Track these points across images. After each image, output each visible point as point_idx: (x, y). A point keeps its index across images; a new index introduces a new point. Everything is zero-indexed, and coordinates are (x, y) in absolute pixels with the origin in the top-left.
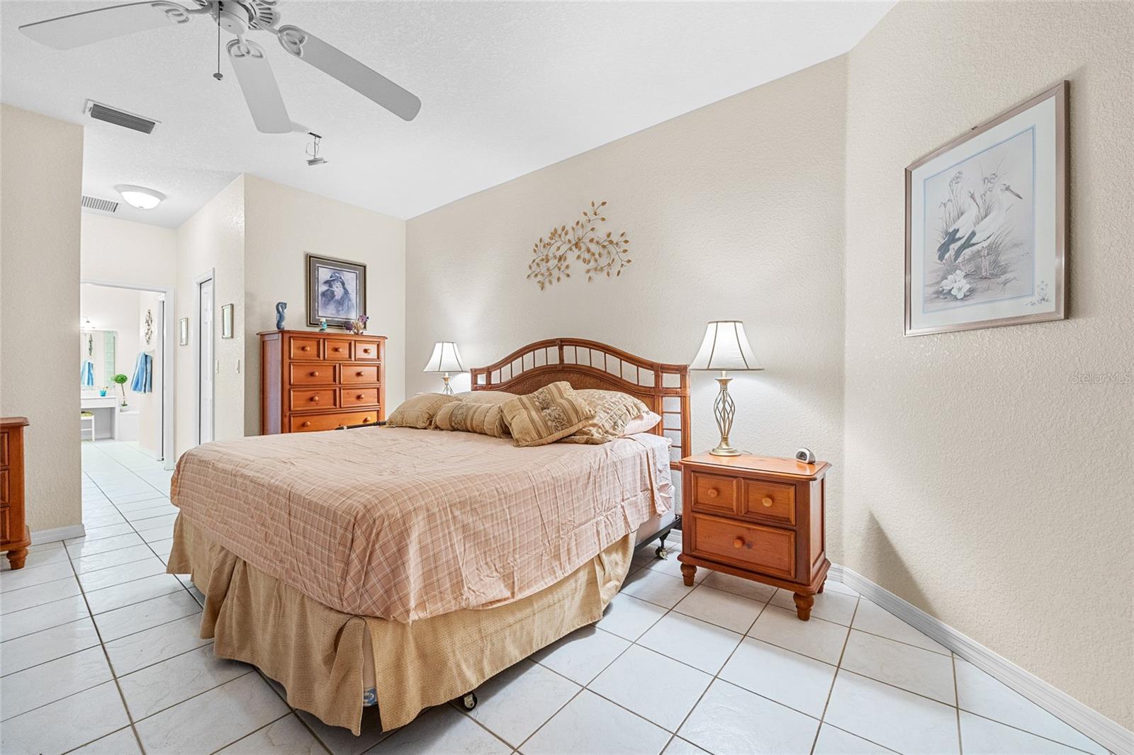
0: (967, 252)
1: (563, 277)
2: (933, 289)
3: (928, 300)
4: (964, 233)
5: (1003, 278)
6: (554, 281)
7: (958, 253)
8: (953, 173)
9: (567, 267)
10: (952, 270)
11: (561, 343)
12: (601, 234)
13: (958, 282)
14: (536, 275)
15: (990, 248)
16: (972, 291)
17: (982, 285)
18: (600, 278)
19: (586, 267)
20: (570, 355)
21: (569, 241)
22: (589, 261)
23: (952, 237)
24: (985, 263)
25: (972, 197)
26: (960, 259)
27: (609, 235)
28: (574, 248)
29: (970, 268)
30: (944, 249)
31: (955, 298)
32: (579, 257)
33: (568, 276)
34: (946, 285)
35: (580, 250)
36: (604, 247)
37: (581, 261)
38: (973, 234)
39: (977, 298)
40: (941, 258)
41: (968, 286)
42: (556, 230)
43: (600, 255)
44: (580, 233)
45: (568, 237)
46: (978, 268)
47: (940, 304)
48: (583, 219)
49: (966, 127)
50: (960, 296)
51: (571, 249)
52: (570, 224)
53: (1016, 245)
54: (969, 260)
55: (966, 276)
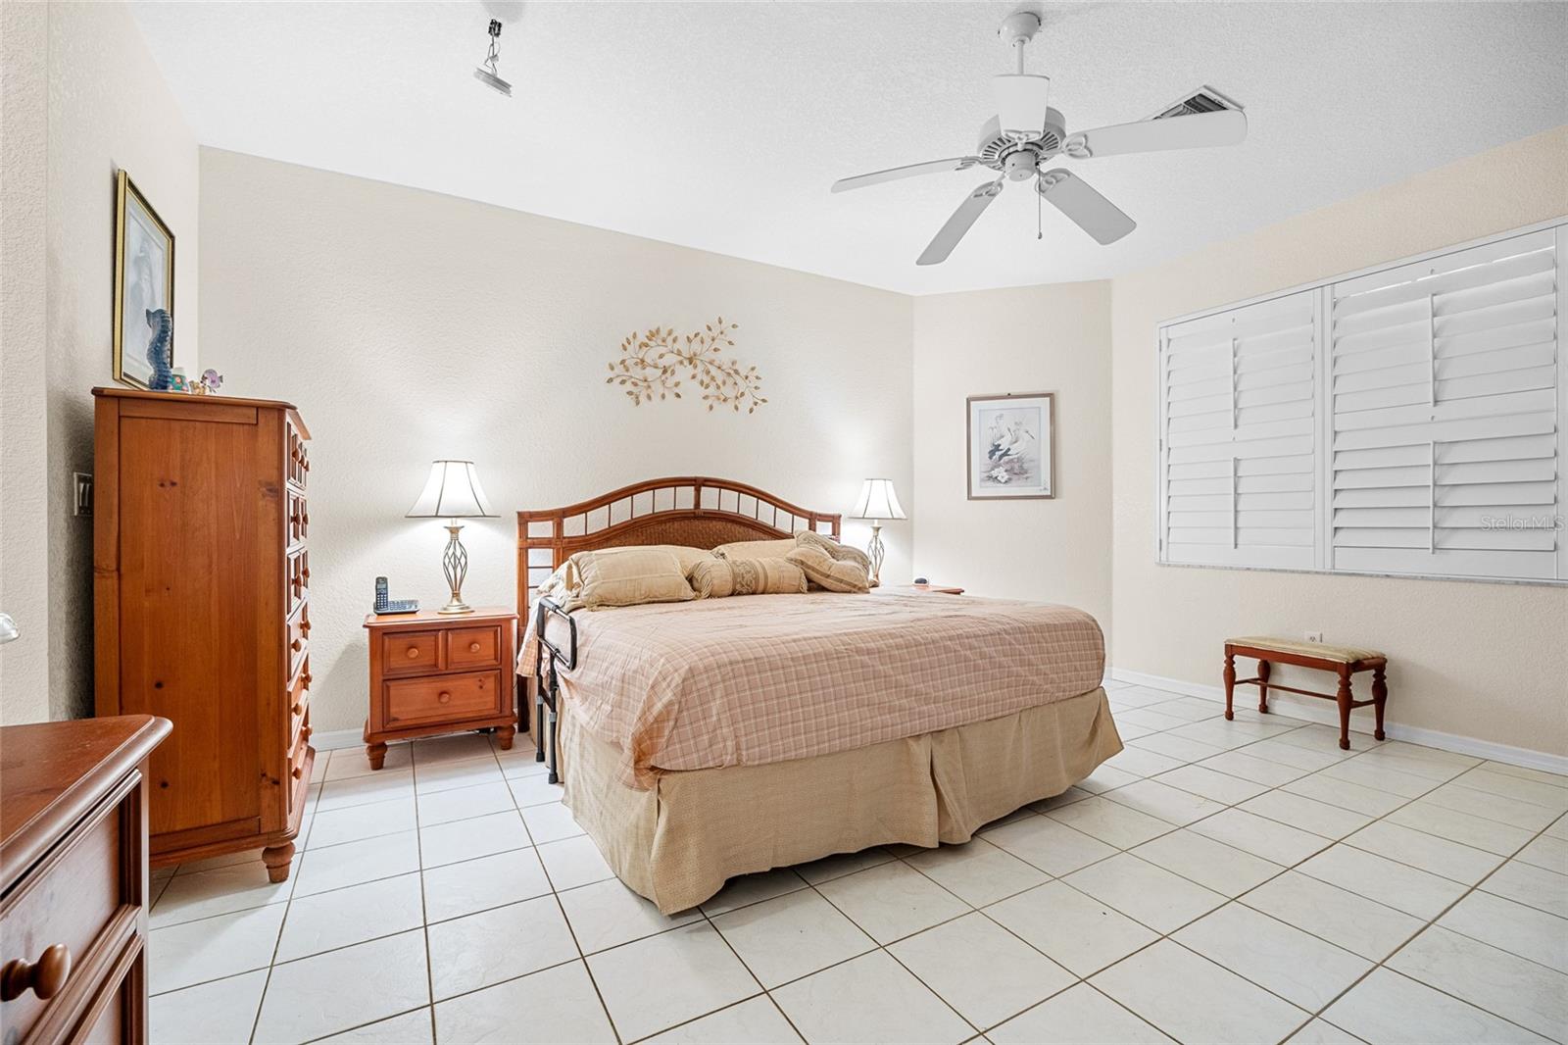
0: (1006, 458)
1: (670, 396)
2: (986, 475)
3: (982, 480)
4: (1004, 447)
5: (1026, 475)
6: (656, 399)
7: (1001, 457)
8: (998, 413)
9: (677, 385)
10: (998, 466)
11: (698, 483)
12: (724, 357)
13: (1001, 473)
14: (623, 382)
15: (1018, 458)
16: (1010, 479)
17: (1015, 477)
18: (723, 410)
19: (704, 392)
20: (710, 499)
21: (679, 353)
22: (707, 387)
23: (997, 448)
24: (1016, 466)
25: (1009, 430)
26: (1002, 461)
27: (733, 363)
28: (686, 362)
29: (1008, 467)
30: (992, 453)
31: (1000, 482)
32: (694, 377)
33: (678, 396)
34: (994, 473)
35: (695, 367)
36: (729, 374)
37: (695, 383)
38: (1009, 449)
39: (1013, 483)
40: (991, 458)
41: (1007, 477)
42: (658, 331)
43: (724, 383)
44: (696, 346)
45: (677, 346)
46: (1012, 469)
47: (990, 483)
48: (704, 333)
49: (1005, 392)
50: (1003, 481)
51: (681, 363)
52: (681, 333)
53: (1032, 461)
54: (1007, 463)
55: (1006, 471)
